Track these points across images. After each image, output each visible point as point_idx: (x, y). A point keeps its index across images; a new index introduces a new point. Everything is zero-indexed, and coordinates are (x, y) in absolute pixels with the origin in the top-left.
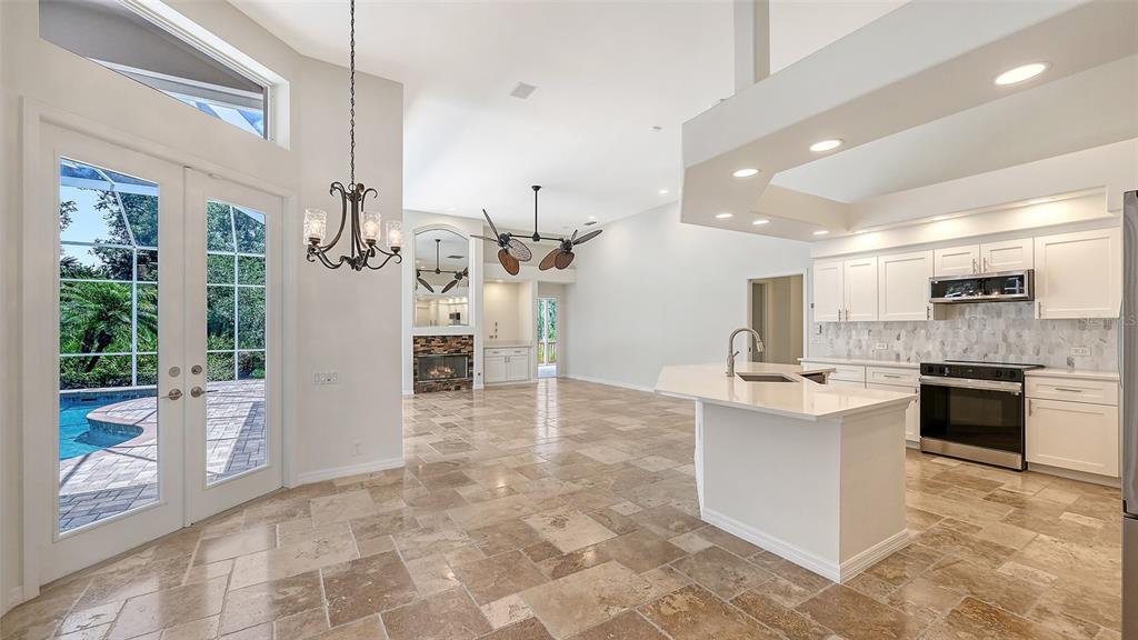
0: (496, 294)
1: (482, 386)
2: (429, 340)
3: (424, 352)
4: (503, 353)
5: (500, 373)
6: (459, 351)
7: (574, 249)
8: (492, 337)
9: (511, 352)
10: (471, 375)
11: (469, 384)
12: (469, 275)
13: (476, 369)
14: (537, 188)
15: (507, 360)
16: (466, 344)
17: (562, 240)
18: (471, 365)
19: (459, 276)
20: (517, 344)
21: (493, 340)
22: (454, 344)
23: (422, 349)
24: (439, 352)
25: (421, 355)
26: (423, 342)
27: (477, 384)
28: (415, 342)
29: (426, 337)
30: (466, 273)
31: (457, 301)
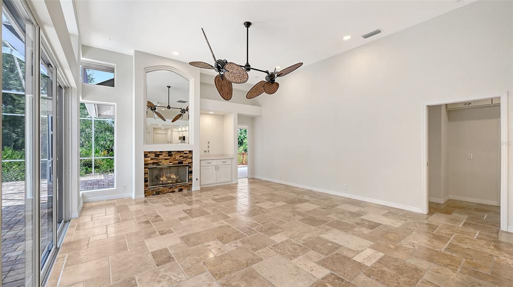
0: (208, 122)
1: (199, 188)
2: (157, 154)
3: (154, 163)
4: (214, 163)
5: (212, 178)
6: (181, 163)
7: (277, 80)
8: (205, 151)
9: (219, 163)
10: (191, 180)
11: (189, 187)
12: (190, 110)
13: (195, 176)
14: (248, 24)
15: (217, 168)
16: (186, 157)
17: (267, 72)
18: (191, 172)
19: (183, 111)
20: (223, 157)
21: (207, 153)
22: (177, 157)
23: (152, 161)
24: (165, 163)
25: (151, 166)
26: (153, 156)
27: (195, 187)
28: (146, 156)
29: (155, 153)
30: (187, 110)
31: (184, 129)
